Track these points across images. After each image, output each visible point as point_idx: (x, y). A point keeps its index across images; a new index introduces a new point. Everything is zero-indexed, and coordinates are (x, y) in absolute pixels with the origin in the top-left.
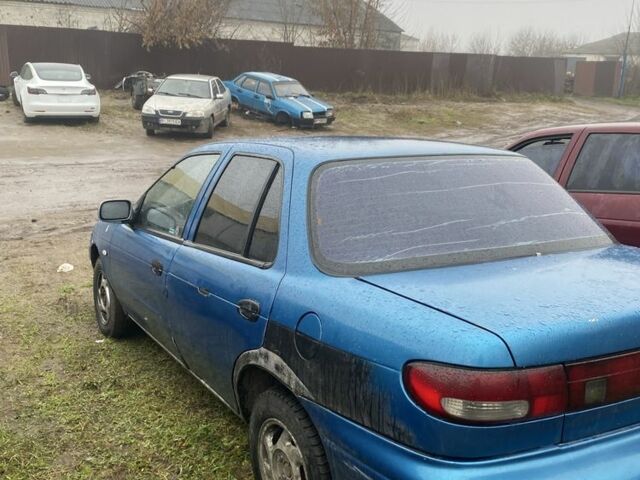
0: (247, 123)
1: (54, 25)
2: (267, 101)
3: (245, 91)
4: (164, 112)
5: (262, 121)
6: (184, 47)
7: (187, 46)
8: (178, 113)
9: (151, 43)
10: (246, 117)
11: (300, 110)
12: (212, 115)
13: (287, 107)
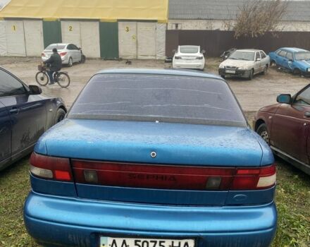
0: (278, 73)
1: (204, 28)
2: (289, 62)
3: (280, 57)
4: (228, 67)
5: (286, 72)
6: (254, 37)
7: (256, 36)
8: (234, 67)
9: (239, 35)
10: (278, 71)
11: (306, 67)
12: (253, 69)
13: (300, 65)
